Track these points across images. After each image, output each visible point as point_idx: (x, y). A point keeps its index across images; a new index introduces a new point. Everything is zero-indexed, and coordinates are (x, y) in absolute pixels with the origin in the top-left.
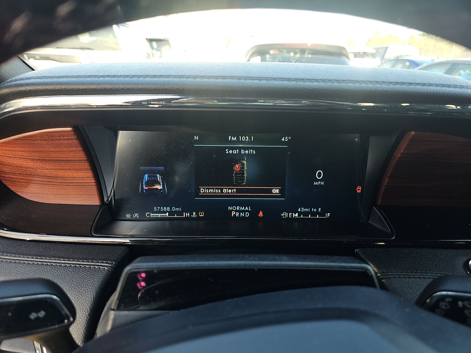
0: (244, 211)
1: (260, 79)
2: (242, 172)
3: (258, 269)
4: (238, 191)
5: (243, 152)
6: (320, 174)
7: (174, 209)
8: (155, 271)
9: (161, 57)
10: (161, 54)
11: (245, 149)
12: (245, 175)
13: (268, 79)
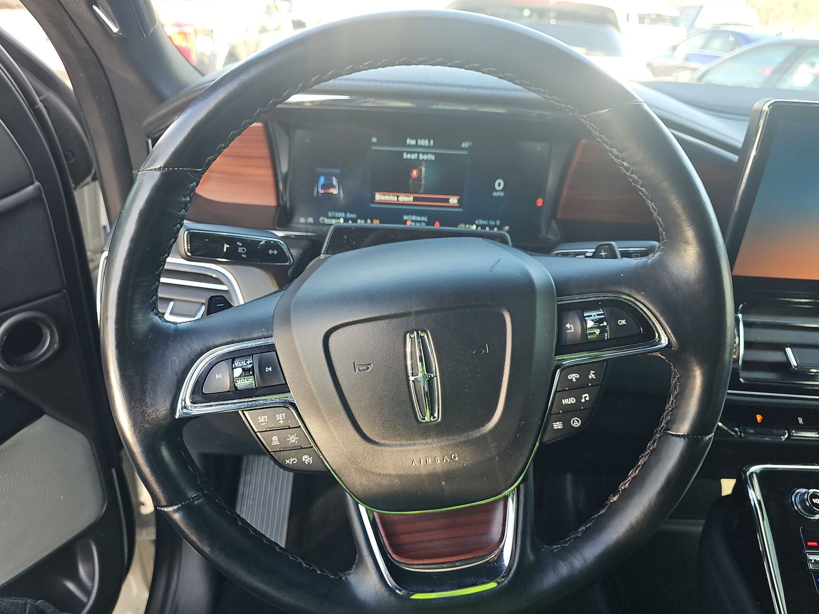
0: (420, 222)
1: (437, 85)
2: (419, 178)
3: (426, 231)
4: (415, 199)
5: (421, 157)
6: (499, 184)
7: (349, 215)
8: (353, 229)
9: (290, 11)
10: (291, 5)
11: (424, 153)
12: (423, 182)
13: (443, 85)
